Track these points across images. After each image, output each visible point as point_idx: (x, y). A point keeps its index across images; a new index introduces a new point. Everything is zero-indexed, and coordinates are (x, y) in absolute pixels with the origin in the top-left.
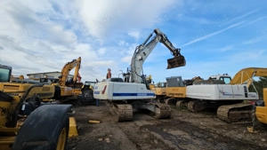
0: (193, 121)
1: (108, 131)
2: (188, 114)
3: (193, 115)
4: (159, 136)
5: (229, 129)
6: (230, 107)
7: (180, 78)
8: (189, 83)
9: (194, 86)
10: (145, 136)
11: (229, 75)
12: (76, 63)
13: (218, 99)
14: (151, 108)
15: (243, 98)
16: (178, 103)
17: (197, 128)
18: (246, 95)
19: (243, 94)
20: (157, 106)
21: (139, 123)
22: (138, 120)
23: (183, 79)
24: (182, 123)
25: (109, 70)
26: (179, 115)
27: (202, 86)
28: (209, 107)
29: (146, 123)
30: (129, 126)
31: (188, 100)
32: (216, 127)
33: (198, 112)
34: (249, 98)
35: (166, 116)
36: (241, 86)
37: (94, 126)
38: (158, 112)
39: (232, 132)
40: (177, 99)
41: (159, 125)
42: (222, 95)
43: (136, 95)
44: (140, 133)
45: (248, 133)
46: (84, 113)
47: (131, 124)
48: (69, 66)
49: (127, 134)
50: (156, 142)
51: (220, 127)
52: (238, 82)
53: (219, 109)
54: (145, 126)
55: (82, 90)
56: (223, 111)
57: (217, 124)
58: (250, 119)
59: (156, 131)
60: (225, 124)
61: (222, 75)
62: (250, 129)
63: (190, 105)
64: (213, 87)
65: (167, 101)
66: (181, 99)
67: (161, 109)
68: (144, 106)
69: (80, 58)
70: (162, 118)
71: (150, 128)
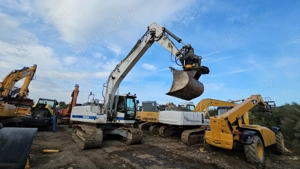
0: (161, 145)
1: (71, 160)
2: (159, 139)
3: (163, 140)
4: (128, 161)
5: (188, 150)
6: (191, 131)
7: (155, 103)
8: (163, 108)
9: (166, 112)
10: (114, 162)
12: (29, 73)
13: (182, 124)
14: (123, 133)
15: (201, 124)
16: (151, 128)
17: (163, 151)
18: (203, 122)
19: (201, 120)
20: (129, 131)
21: (109, 150)
22: (108, 146)
23: (158, 104)
24: (151, 147)
25: (77, 86)
26: (150, 140)
27: (172, 112)
28: (175, 131)
29: (116, 149)
30: (97, 154)
31: (160, 125)
32: (178, 149)
33: (168, 137)
34: (205, 124)
35: (137, 142)
36: (200, 114)
37: (51, 156)
38: (130, 137)
39: (189, 153)
40: (151, 124)
41: (128, 151)
42: (185, 121)
44: (109, 159)
45: (200, 152)
47: (100, 151)
48: (16, 75)
49: (95, 161)
50: (124, 166)
51: (182, 149)
52: (199, 111)
53: (183, 133)
54: (115, 152)
55: (33, 109)
56: (185, 135)
57: (180, 147)
58: (202, 142)
59: (125, 157)
60: (185, 146)
61: (189, 103)
62: (201, 150)
63: (161, 130)
64: (180, 113)
65: (140, 126)
66: (154, 124)
67: (133, 134)
68: (116, 132)
69: (35, 66)
70: (132, 144)
71: (120, 154)
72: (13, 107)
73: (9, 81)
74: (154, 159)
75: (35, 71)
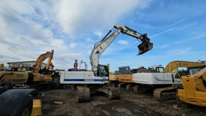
0: (135, 101)
1: (68, 110)
2: (134, 95)
3: (138, 96)
4: (107, 113)
5: (160, 107)
6: (162, 90)
7: (129, 67)
8: (135, 71)
9: (138, 74)
10: (97, 113)
11: (163, 66)
12: (50, 55)
13: (153, 83)
14: (106, 91)
15: (171, 83)
16: (128, 87)
17: (137, 106)
18: (173, 81)
19: (171, 79)
20: (109, 90)
21: (95, 104)
22: (94, 100)
23: (131, 68)
24: (127, 102)
25: (76, 61)
26: (127, 96)
27: (143, 74)
28: (147, 90)
29: (100, 103)
30: (86, 106)
31: (134, 84)
32: (151, 105)
33: (142, 93)
34: (175, 83)
35: (116, 97)
36: (170, 74)
37: (58, 106)
38: (110, 94)
39: (162, 109)
40: (127, 84)
41: (109, 105)
42: (156, 81)
43: (83, 80)
44: (93, 111)
45: (173, 109)
46: (51, 96)
47: (89, 104)
48: (43, 57)
49: (84, 112)
51: (155, 105)
52: (168, 72)
53: (155, 91)
54: (99, 106)
55: (53, 76)
56: (157, 92)
57: (153, 102)
58: (174, 99)
59: (106, 110)
60: (158, 102)
61: (157, 66)
62: (175, 107)
63: (135, 88)
64: (150, 75)
65: (119, 85)
66: (129, 83)
67: (113, 92)
68: (100, 90)
69: (53, 51)
70: (112, 99)
71: (102, 107)
72: (43, 75)
73: (39, 61)
74: (130, 114)
75: (53, 54)
